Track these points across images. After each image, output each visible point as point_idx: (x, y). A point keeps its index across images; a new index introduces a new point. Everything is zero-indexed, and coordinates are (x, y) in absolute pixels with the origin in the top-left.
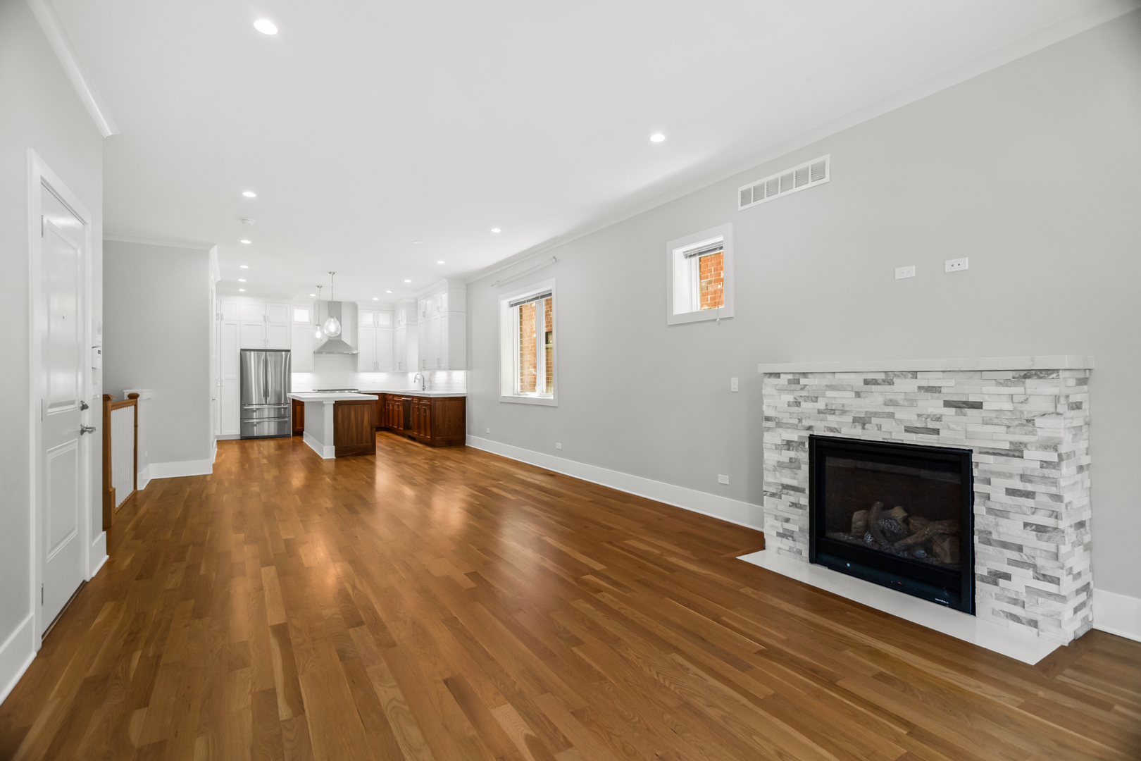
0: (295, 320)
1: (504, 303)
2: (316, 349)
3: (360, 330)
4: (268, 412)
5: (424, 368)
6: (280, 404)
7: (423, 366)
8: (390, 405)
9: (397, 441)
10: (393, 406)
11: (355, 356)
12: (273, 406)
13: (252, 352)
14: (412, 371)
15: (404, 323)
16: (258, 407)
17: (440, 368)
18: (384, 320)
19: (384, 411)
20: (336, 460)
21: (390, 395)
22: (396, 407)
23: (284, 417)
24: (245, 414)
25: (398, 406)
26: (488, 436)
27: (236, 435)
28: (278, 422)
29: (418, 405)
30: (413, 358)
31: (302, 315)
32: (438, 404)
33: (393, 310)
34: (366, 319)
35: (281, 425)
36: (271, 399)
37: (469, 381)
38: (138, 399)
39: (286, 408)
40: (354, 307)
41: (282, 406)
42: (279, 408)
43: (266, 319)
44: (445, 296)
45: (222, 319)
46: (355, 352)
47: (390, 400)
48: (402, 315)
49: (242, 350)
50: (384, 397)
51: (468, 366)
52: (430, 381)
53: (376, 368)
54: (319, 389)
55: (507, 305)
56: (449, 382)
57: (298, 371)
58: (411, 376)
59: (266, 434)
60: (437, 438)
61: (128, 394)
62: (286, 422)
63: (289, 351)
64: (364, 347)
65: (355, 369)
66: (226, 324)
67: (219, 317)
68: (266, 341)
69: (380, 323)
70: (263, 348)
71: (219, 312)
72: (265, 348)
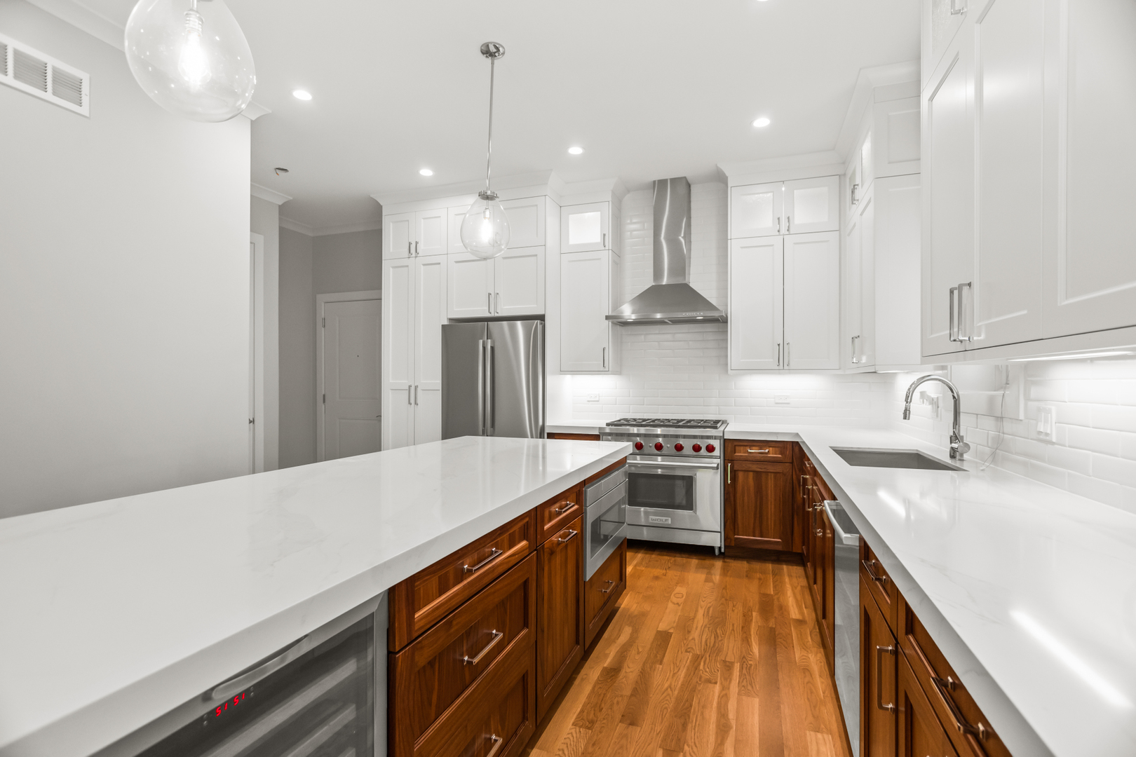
0: (570, 242)
11: (723, 326)
49: (451, 321)
53: (782, 362)
63: (541, 318)
66: (424, 265)
67: (412, 249)
68: (494, 298)
69: (797, 220)
70: (487, 315)
71: (412, 239)
72: (492, 315)
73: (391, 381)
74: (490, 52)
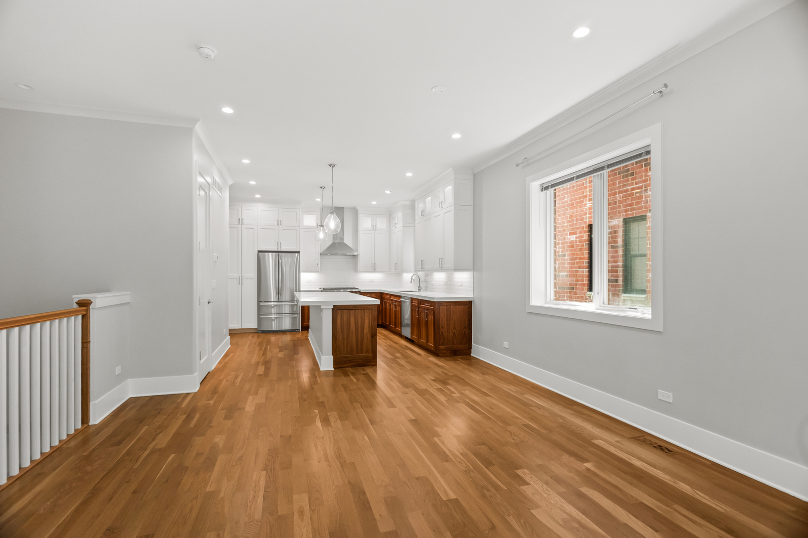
0: (304, 225)
1: (535, 186)
2: (322, 251)
3: (360, 233)
4: (284, 308)
5: (423, 269)
7: (421, 266)
8: (387, 304)
9: (396, 343)
10: (390, 306)
11: (355, 257)
12: (287, 304)
13: (270, 254)
14: (407, 272)
15: (400, 226)
16: (275, 304)
17: (441, 269)
18: (382, 224)
19: (381, 308)
20: (335, 374)
21: (387, 294)
22: (393, 307)
23: (295, 313)
24: (261, 311)
25: (395, 305)
26: (506, 351)
27: (255, 327)
28: (292, 318)
29: (418, 307)
30: (410, 259)
31: (310, 220)
32: (443, 309)
33: (389, 215)
34: (365, 223)
36: (286, 296)
37: (477, 284)
38: (91, 307)
40: (355, 211)
41: (294, 303)
42: (292, 305)
43: (279, 223)
44: (449, 189)
45: (243, 223)
46: (355, 254)
47: (387, 299)
48: (399, 216)
49: (259, 251)
50: (382, 296)
51: (475, 267)
52: (426, 282)
54: (325, 287)
55: (539, 188)
56: (449, 284)
57: (307, 271)
58: (407, 276)
60: (442, 347)
61: (76, 300)
62: (296, 318)
63: (298, 252)
64: (363, 251)
65: (356, 269)
66: (246, 228)
67: (240, 221)
68: (279, 244)
69: (378, 227)
70: (276, 250)
71: (240, 217)
72: (278, 250)
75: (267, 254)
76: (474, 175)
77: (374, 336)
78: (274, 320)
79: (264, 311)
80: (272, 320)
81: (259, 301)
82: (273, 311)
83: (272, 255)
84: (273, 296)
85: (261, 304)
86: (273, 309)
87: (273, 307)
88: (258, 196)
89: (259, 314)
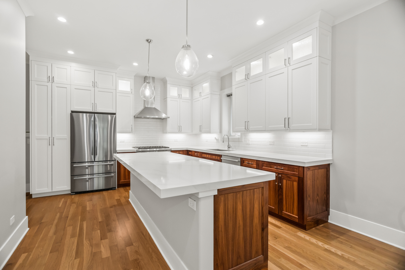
0: (119, 89)
2: (135, 114)
3: (169, 100)
4: (98, 168)
6: (106, 161)
11: (165, 119)
12: (101, 163)
13: (85, 114)
16: (89, 164)
18: (186, 94)
23: (110, 173)
27: (69, 190)
28: (105, 177)
31: (125, 86)
32: (310, 175)
34: (173, 92)
35: (107, 180)
36: (100, 156)
39: (112, 165)
40: (164, 82)
41: (109, 163)
42: (106, 165)
43: (94, 84)
45: (53, 81)
46: (164, 116)
48: (204, 87)
49: (72, 112)
51: (334, 126)
53: (180, 130)
57: (121, 132)
59: (95, 188)
60: (309, 218)
62: (112, 176)
63: (115, 114)
65: (164, 131)
66: (57, 87)
67: (51, 79)
68: (94, 105)
69: (183, 96)
70: (91, 111)
71: (50, 74)
72: (94, 111)
73: (36, 135)
74: (148, 41)
75: (81, 114)
76: (333, 27)
77: (264, 227)
78: (88, 181)
79: (77, 172)
80: (86, 180)
81: (72, 163)
82: (87, 171)
83: (86, 116)
84: (87, 156)
85: (74, 165)
86: (87, 170)
87: (87, 168)
88: (71, 52)
89: (72, 175)
